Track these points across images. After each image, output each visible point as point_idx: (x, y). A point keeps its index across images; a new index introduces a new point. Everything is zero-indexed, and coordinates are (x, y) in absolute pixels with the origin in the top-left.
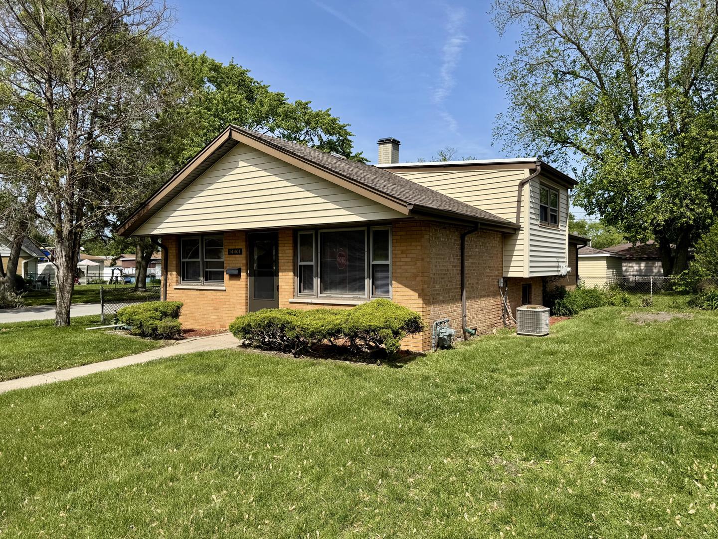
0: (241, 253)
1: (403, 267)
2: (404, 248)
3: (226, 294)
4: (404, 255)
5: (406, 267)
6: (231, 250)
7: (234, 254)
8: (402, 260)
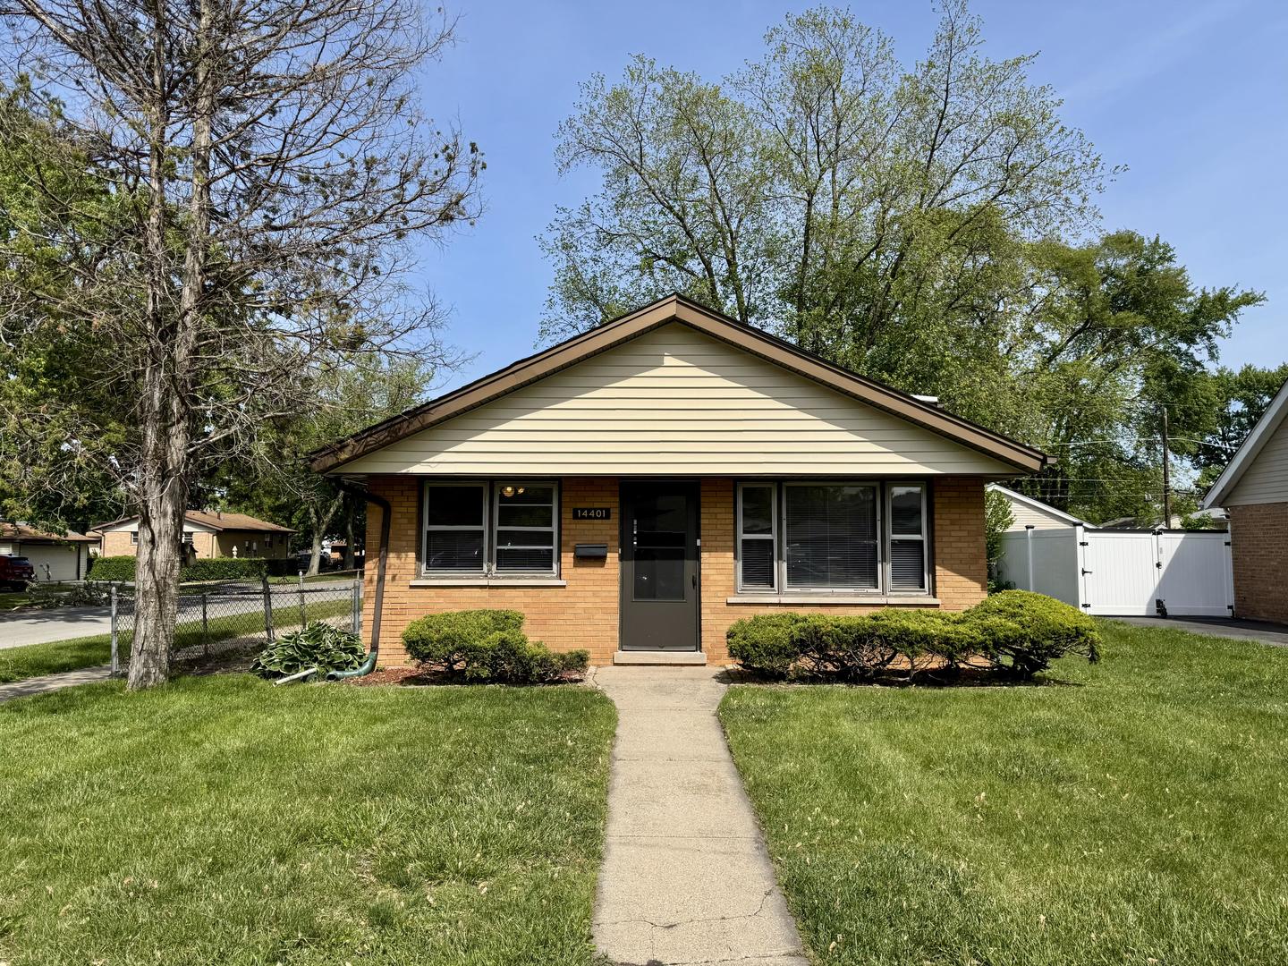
0: (608, 517)
1: (954, 545)
2: (957, 516)
3: (566, 594)
4: (957, 528)
5: (960, 545)
6: (582, 510)
7: (589, 518)
8: (953, 534)
